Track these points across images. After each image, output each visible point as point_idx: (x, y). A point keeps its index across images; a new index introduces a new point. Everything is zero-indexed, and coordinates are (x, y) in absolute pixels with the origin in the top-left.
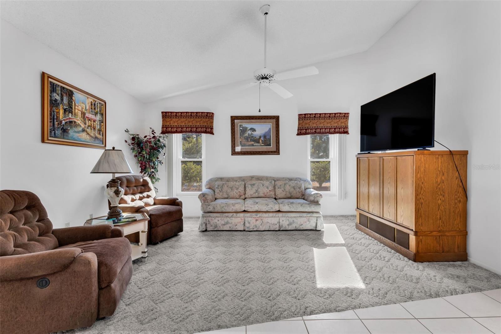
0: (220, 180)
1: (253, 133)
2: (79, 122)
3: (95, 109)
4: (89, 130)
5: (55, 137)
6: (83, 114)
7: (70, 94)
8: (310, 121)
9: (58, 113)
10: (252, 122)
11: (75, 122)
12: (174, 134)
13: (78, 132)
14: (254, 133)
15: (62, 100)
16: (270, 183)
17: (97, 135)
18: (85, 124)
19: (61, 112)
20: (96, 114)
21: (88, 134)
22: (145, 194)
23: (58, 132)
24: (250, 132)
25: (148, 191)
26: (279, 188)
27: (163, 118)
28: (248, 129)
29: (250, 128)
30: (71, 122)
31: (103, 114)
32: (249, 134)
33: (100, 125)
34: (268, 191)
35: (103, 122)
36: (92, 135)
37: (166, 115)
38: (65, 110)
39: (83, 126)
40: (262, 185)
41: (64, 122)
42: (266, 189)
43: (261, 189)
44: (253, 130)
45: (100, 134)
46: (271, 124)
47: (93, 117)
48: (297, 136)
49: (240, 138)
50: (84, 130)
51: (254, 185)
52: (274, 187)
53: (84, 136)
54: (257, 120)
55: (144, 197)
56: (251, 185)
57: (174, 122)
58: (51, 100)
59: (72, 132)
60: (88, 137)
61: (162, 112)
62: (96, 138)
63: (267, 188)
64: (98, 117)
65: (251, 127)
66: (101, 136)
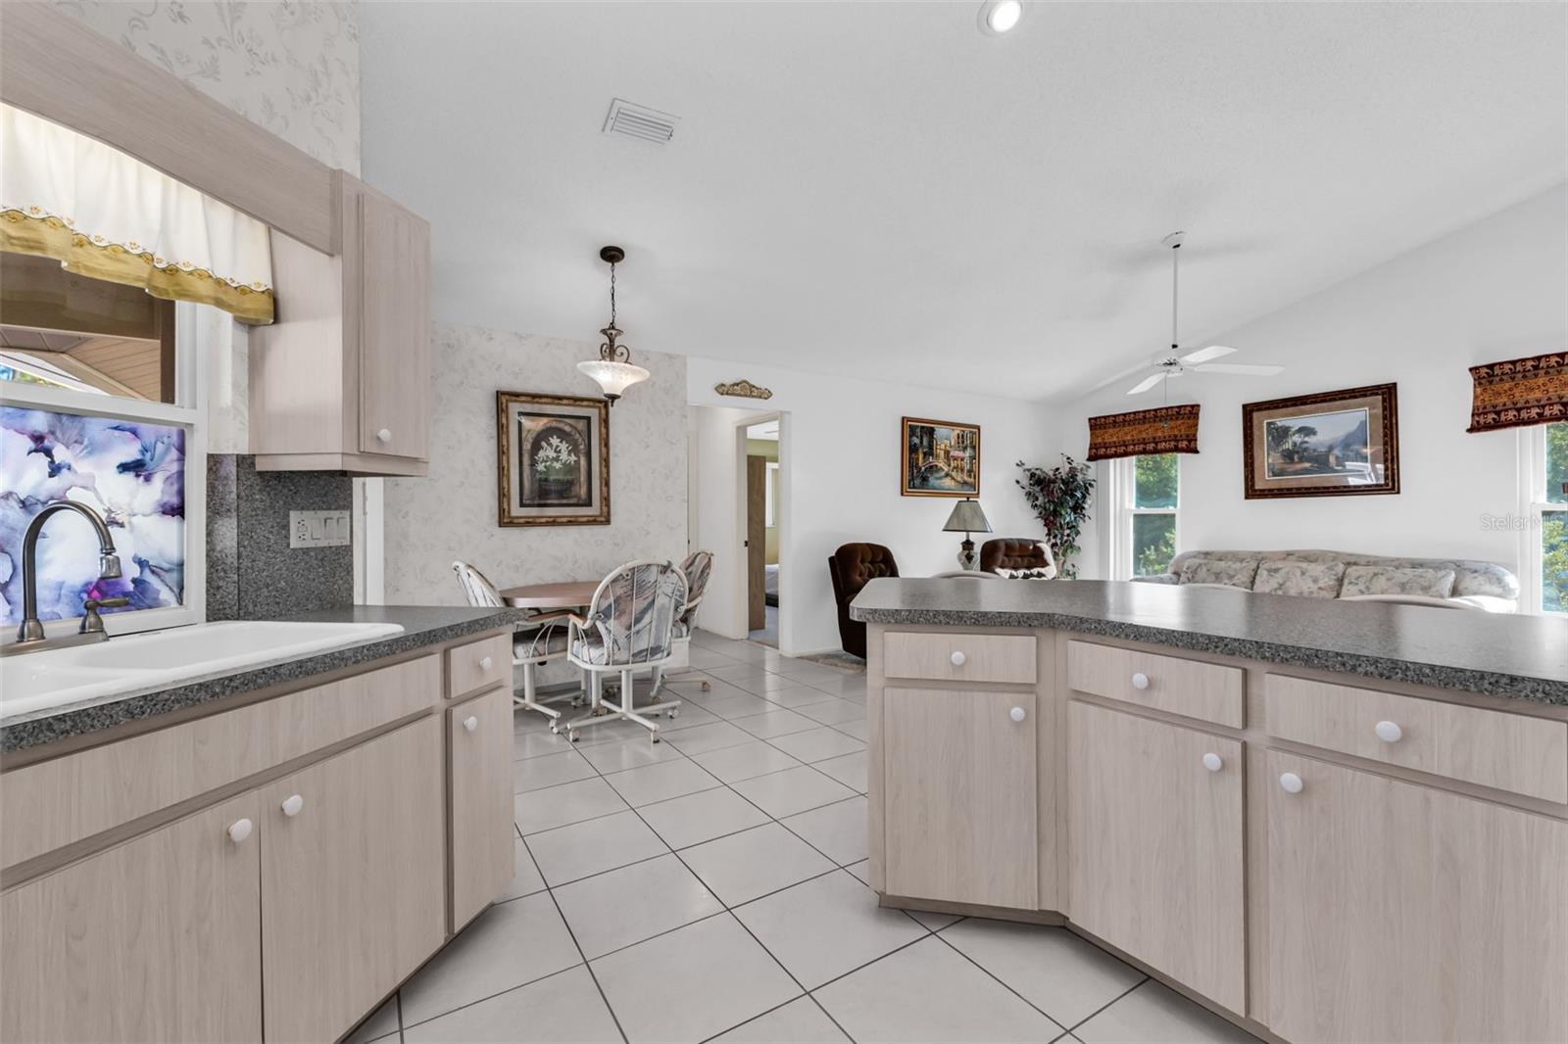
0: (1203, 556)
1: (1306, 439)
2: (941, 465)
3: (963, 442)
4: (954, 474)
5: (914, 487)
6: (947, 453)
7: (931, 431)
8: (1513, 384)
9: (918, 459)
10: (1303, 413)
11: (936, 466)
12: (1112, 461)
13: (940, 478)
14: (1311, 440)
15: (922, 442)
16: (1328, 568)
17: (966, 479)
18: (949, 465)
19: (921, 456)
20: (965, 449)
21: (953, 478)
22: (1035, 571)
23: (917, 482)
24: (1297, 438)
25: (1043, 567)
26: (1350, 583)
27: (1091, 429)
28: (1293, 430)
29: (1297, 428)
30: (931, 467)
31: (975, 447)
32: (1295, 444)
33: (971, 463)
34: (1315, 588)
35: (975, 458)
36: (959, 479)
37: (1096, 424)
38: (925, 454)
39: (946, 469)
40: (1299, 573)
41: (923, 469)
42: (1311, 585)
43: (1295, 581)
44: (1307, 431)
45: (970, 476)
46: (1367, 409)
47: (960, 454)
48: (1468, 434)
49: (1268, 455)
50: (947, 475)
51: (1277, 570)
52: (1340, 581)
53: (948, 483)
54: (1319, 405)
55: (1032, 575)
56: (1269, 571)
57: (1111, 436)
58: (910, 447)
59: (932, 481)
60: (953, 483)
61: (1090, 419)
62: (965, 483)
63: (1315, 581)
64: (968, 453)
65: (1300, 426)
66: (972, 480)
